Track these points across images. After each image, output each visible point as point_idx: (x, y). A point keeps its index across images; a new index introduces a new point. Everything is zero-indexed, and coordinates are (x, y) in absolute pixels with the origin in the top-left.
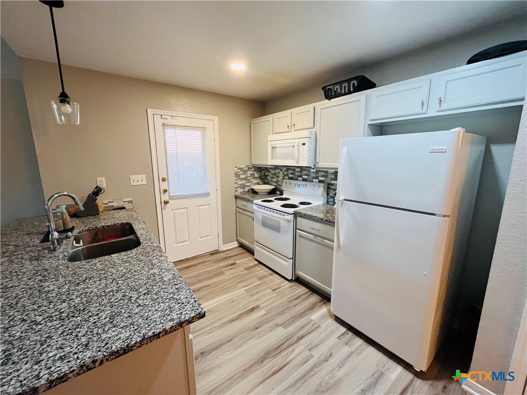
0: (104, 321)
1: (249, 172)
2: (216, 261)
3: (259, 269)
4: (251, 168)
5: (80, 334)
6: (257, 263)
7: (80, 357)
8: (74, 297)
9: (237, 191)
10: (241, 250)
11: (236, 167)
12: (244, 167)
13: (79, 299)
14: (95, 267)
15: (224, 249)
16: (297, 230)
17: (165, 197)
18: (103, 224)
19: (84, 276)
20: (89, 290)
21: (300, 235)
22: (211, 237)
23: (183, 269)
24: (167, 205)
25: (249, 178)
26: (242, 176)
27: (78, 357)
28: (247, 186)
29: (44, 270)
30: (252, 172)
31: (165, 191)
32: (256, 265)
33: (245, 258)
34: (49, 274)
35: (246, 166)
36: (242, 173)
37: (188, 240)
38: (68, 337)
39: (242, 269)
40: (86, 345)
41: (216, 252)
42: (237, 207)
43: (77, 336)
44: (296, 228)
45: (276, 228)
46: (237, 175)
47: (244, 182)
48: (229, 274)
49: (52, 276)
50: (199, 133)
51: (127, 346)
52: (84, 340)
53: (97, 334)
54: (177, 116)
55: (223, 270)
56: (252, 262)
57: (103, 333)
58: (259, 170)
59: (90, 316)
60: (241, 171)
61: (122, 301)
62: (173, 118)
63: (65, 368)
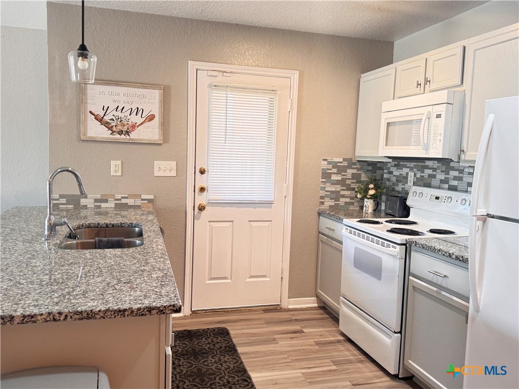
0: (77, 293)
1: (350, 172)
2: (269, 323)
3: (342, 348)
4: (355, 164)
5: (53, 296)
6: (341, 338)
7: (49, 308)
8: (56, 273)
9: (322, 203)
10: (319, 314)
11: (324, 160)
12: (341, 160)
13: (60, 275)
14: (84, 257)
15: (291, 307)
16: (411, 278)
17: (202, 199)
18: (108, 222)
19: (71, 261)
20: (71, 271)
21: (413, 287)
22: (268, 279)
23: (213, 322)
24: (203, 213)
25: (348, 182)
26: (334, 177)
27: (48, 308)
28: (343, 196)
29: (34, 251)
30: (355, 171)
31: (202, 189)
32: (339, 341)
33: (323, 326)
34: (38, 254)
35: (344, 160)
36: (335, 170)
37: (229, 277)
38: (43, 296)
39: (312, 341)
40: (57, 303)
41: (276, 309)
42: (320, 233)
43: (51, 296)
44: (406, 272)
45: (374, 269)
46: (326, 175)
47: (338, 188)
48: (283, 344)
49: (40, 256)
50: (263, 99)
51: (91, 311)
52: (56, 300)
53: (68, 299)
54: (231, 72)
55: (276, 336)
56: (333, 336)
57: (73, 299)
58: (370, 168)
59: (66, 288)
60: (333, 167)
61: (99, 284)
62: (225, 74)
63: (36, 311)
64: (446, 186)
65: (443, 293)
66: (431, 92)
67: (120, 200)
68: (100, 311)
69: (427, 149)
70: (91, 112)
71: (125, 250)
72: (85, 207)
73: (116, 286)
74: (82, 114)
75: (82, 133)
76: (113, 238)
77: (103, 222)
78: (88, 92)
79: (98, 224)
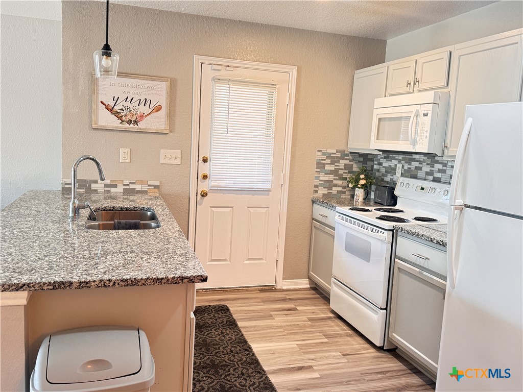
0: (118, 265)
1: (343, 163)
2: (265, 301)
3: (333, 324)
4: (347, 155)
5: (99, 267)
6: (332, 315)
8: (93, 249)
9: (316, 192)
10: (311, 294)
11: (319, 151)
12: (335, 151)
13: (98, 251)
14: (112, 236)
15: (285, 288)
16: (396, 260)
17: (204, 186)
20: (105, 248)
21: (399, 268)
22: (264, 261)
23: (214, 300)
24: (205, 198)
25: (341, 172)
26: (328, 168)
27: (98, 276)
28: (336, 185)
30: (347, 162)
31: (205, 177)
32: (330, 318)
33: (314, 305)
34: (71, 233)
35: (338, 151)
36: (328, 161)
37: (228, 260)
38: (90, 267)
39: (305, 318)
40: (104, 273)
41: (271, 289)
42: (313, 219)
43: (97, 268)
44: (393, 256)
45: (364, 254)
46: (320, 165)
47: (331, 177)
48: (279, 320)
50: (263, 93)
52: (102, 270)
53: (112, 269)
54: (234, 67)
55: (272, 313)
56: (324, 313)
57: (117, 270)
58: (361, 159)
59: (107, 261)
60: (328, 158)
61: (134, 258)
62: (228, 68)
63: (89, 278)
64: (431, 178)
65: (425, 273)
66: (419, 91)
67: (128, 185)
68: (142, 279)
69: (414, 143)
70: (102, 102)
71: (147, 231)
72: (96, 191)
73: (149, 260)
74: (94, 103)
75: (93, 122)
76: (131, 221)
77: (118, 206)
78: (100, 83)
79: (113, 207)
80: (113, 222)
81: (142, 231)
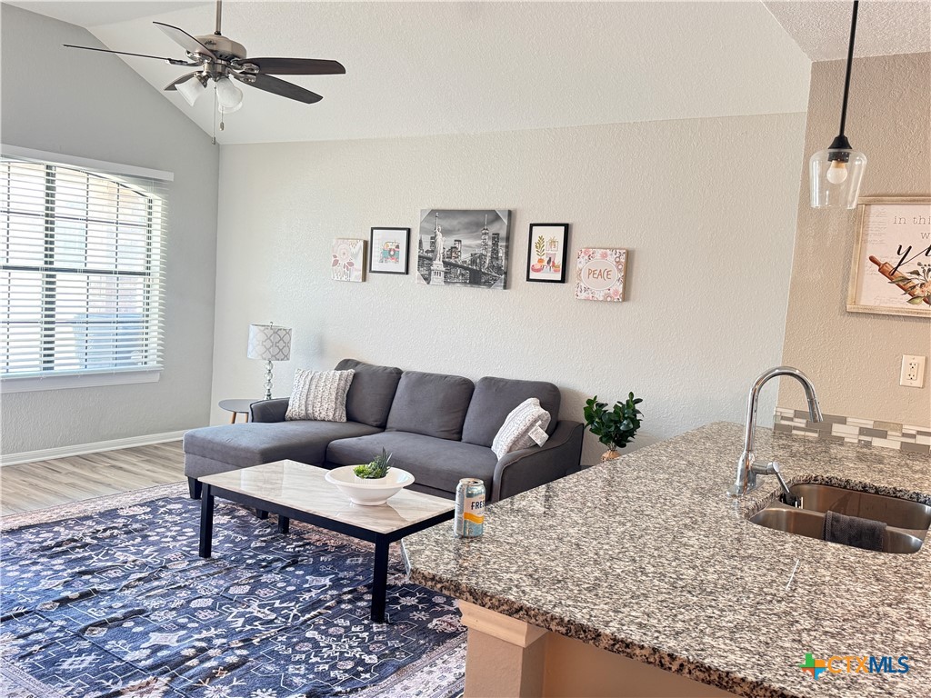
18: (868, 481)
49: (705, 527)
51: (728, 673)
67: (913, 436)
68: (743, 680)
70: (872, 259)
74: (855, 262)
75: (849, 298)
76: (863, 520)
78: (872, 219)
79: (847, 481)
80: (822, 515)
81: (858, 551)
